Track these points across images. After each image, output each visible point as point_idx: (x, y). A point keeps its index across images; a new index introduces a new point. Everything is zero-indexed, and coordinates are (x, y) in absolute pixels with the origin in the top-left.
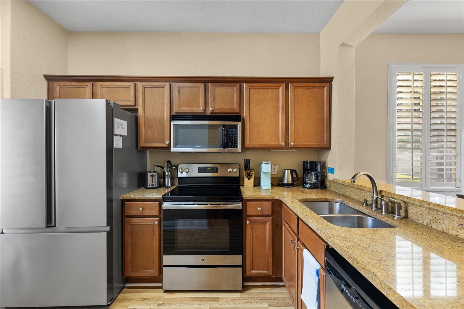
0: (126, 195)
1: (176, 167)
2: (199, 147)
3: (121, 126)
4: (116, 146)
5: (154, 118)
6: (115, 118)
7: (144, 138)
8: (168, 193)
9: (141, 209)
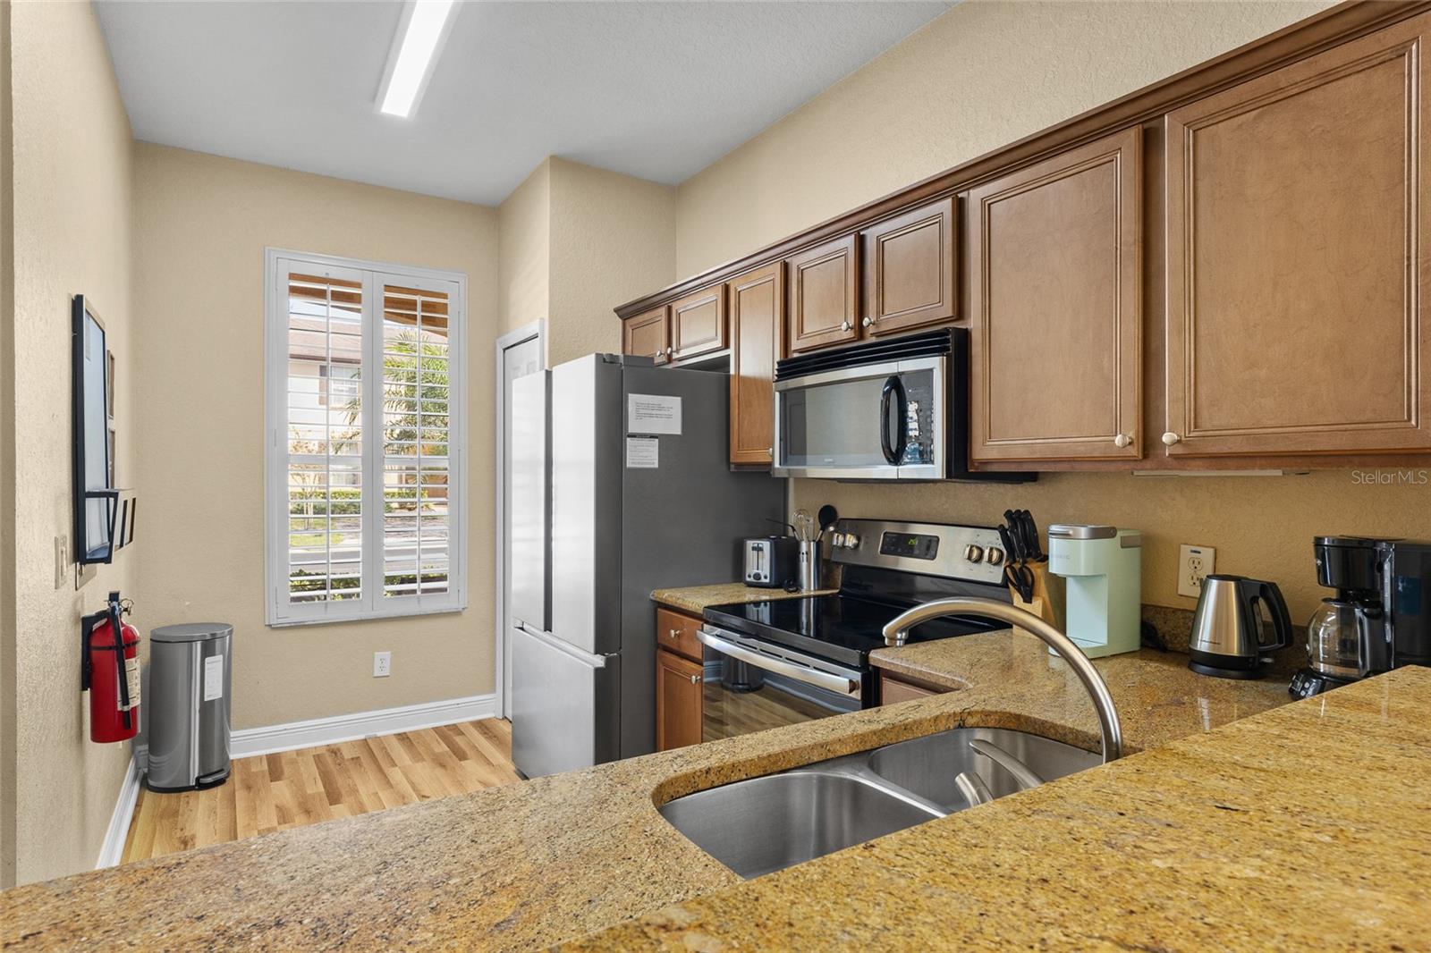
3: (655, 412)
4: (633, 463)
6: (631, 395)
7: (736, 440)
9: (673, 633)
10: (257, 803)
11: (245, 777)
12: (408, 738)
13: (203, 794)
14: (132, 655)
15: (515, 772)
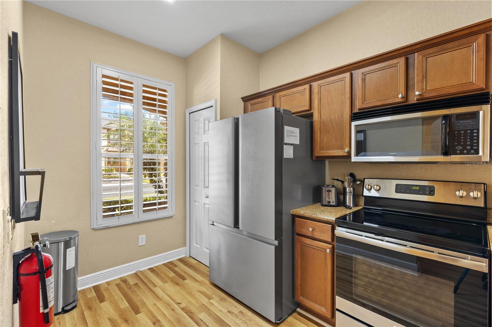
0: (297, 210)
1: (362, 181)
2: (395, 154)
3: (292, 134)
4: (286, 156)
5: (331, 121)
6: (285, 126)
7: (319, 146)
8: (350, 214)
9: (311, 229)
10: (98, 318)
11: (85, 301)
12: (154, 270)
13: (66, 315)
14: (49, 275)
15: (210, 284)
